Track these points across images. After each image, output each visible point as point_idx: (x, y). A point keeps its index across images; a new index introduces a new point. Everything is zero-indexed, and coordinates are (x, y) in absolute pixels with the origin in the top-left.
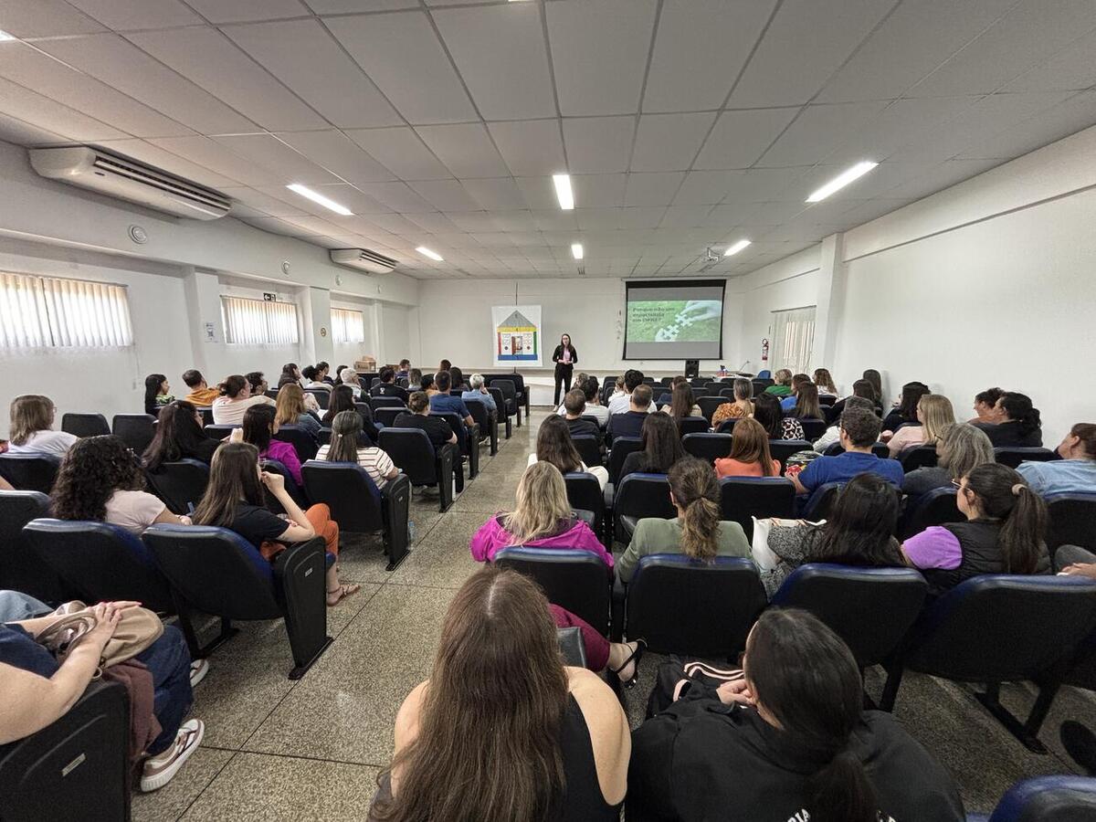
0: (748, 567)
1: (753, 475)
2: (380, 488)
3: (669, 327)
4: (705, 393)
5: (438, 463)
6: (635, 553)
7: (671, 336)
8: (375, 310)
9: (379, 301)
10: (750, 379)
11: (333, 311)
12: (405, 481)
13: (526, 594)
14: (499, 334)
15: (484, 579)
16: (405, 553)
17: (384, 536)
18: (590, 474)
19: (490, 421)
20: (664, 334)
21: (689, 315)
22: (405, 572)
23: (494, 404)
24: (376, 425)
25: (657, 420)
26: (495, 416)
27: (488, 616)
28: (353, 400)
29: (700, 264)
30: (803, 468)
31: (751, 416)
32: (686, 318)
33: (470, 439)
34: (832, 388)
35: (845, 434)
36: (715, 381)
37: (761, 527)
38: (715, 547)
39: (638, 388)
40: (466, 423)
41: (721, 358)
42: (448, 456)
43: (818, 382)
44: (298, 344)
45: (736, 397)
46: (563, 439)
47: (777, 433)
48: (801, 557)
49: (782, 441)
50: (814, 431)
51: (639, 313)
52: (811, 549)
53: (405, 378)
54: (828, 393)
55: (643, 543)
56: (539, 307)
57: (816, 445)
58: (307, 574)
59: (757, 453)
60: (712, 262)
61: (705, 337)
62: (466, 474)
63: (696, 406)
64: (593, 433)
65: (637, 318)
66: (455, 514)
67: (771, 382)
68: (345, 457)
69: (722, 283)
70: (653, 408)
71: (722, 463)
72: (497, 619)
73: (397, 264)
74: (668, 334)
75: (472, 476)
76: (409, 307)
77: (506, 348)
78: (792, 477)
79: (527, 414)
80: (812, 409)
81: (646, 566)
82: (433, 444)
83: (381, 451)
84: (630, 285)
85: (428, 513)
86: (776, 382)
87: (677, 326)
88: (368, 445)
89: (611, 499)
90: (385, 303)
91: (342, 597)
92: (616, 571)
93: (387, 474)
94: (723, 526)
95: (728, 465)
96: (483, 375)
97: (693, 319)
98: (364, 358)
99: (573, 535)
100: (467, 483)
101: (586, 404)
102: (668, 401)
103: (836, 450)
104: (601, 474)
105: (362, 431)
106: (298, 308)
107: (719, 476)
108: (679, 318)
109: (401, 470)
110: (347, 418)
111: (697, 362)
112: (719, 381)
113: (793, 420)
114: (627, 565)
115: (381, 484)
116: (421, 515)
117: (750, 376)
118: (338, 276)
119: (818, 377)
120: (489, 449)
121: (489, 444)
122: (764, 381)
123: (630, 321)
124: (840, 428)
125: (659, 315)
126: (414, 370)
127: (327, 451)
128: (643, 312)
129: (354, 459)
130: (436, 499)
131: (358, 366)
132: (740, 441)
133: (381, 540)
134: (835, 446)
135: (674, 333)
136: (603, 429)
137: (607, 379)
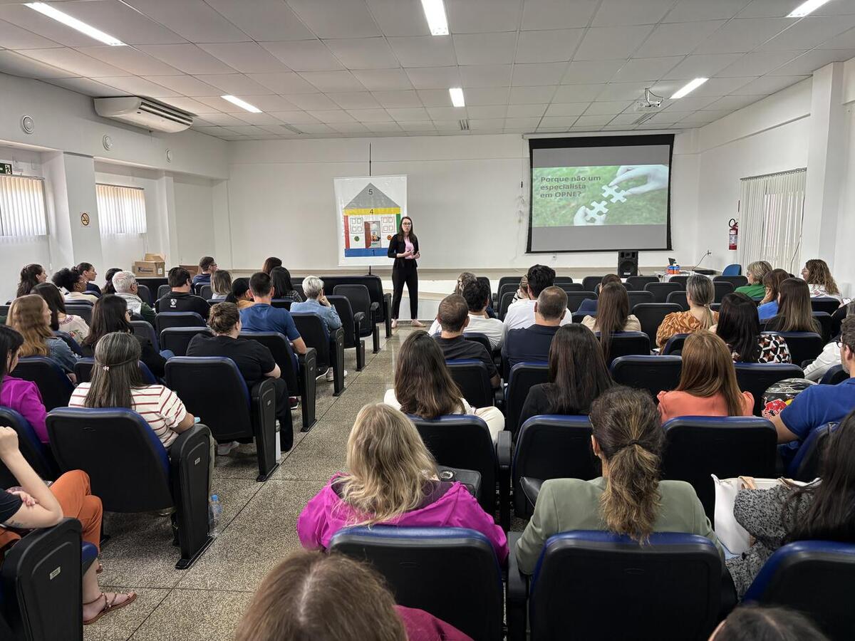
0: (704, 548)
1: (713, 414)
2: (165, 445)
3: (594, 204)
4: (648, 298)
5: (254, 407)
6: (539, 530)
7: (597, 217)
8: (163, 188)
9: (168, 173)
10: (711, 278)
11: (99, 189)
12: (203, 435)
13: (357, 588)
14: (346, 218)
15: (297, 567)
16: (205, 541)
17: (173, 517)
18: (475, 418)
19: (333, 344)
20: (586, 215)
21: (621, 187)
22: (206, 570)
23: (338, 320)
24: (161, 353)
25: (570, 336)
26: (340, 338)
27: (298, 623)
28: (128, 317)
29: (635, 112)
30: (788, 403)
31: (713, 329)
32: (618, 191)
33: (302, 371)
34: (832, 288)
35: (848, 352)
36: (661, 281)
37: (726, 490)
38: (651, 518)
39: (546, 291)
40: (294, 349)
41: (669, 248)
42: (267, 398)
43: (811, 279)
44: (46, 238)
45: (690, 303)
46: (435, 367)
47: (751, 353)
48: (782, 533)
49: (758, 366)
50: (806, 350)
51: (548, 184)
52: (795, 521)
53: (206, 284)
54: (826, 295)
55: (550, 516)
56: (404, 179)
57: (809, 370)
58: (52, 576)
59: (718, 382)
60: (652, 110)
61: (646, 219)
62: (297, 423)
63: (633, 317)
64: (480, 358)
65: (545, 192)
66: (280, 483)
67: (744, 281)
68: (113, 400)
69: (668, 140)
70: (568, 318)
71: (667, 397)
72: (314, 626)
73: (194, 118)
74: (592, 214)
75: (307, 425)
76: (212, 182)
77: (357, 239)
78: (773, 418)
79: (388, 335)
80: (801, 319)
81: (555, 549)
82: (245, 379)
83: (167, 391)
84: (535, 144)
85: (240, 483)
86: (750, 280)
87: (604, 203)
88: (148, 382)
89: (509, 454)
90: (177, 177)
91: (105, 610)
92: (512, 558)
93: (176, 425)
94: (665, 487)
95: (677, 400)
96: (322, 279)
97: (627, 193)
98: (147, 255)
99: (445, 504)
100: (298, 436)
101: (471, 316)
102: (592, 310)
103: (837, 376)
104: (492, 418)
105: (140, 362)
106: (48, 185)
107: (664, 416)
108: (608, 192)
109: (197, 419)
110: (117, 343)
111: (634, 254)
112: (667, 281)
113: (773, 334)
114: (528, 550)
115: (167, 440)
116: (230, 485)
117: (712, 273)
118: (105, 137)
119: (812, 273)
120: (332, 386)
121: (332, 378)
122: (732, 278)
123: (536, 197)
124: (840, 344)
125: (579, 187)
126: (219, 272)
127: (85, 393)
128: (555, 184)
129: (127, 403)
130: (253, 462)
131: (138, 268)
132: (694, 366)
133: (169, 524)
134: (837, 371)
135: (600, 213)
136: (497, 352)
137: (503, 281)
